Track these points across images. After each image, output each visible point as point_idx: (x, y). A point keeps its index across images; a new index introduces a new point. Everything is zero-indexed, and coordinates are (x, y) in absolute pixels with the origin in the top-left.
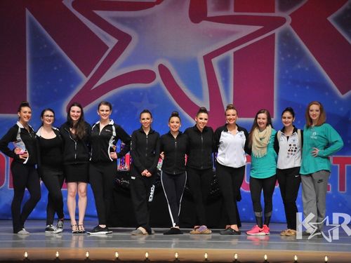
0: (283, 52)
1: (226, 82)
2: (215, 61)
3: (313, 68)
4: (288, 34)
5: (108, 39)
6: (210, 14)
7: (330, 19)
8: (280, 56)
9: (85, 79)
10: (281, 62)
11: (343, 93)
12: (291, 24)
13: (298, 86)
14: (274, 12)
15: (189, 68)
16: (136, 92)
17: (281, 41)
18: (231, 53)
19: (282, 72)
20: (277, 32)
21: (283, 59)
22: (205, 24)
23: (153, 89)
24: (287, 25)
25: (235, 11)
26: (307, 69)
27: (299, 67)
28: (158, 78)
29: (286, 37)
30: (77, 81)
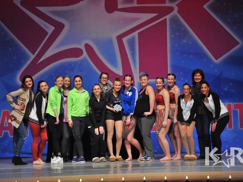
0: (173, 31)
1: (133, 55)
2: (125, 40)
3: (194, 42)
4: (176, 19)
5: (47, 27)
6: (120, 6)
7: (205, 7)
8: (171, 34)
9: (32, 57)
10: (171, 39)
11: (217, 59)
12: (178, 12)
13: (184, 55)
14: (165, 3)
15: (106, 45)
16: (70, 64)
17: (171, 24)
18: (136, 34)
19: (172, 46)
20: (168, 17)
21: (173, 36)
22: (116, 14)
23: (82, 61)
24: (175, 12)
25: (138, 4)
26: (190, 43)
27: (185, 41)
28: (85, 54)
29: (174, 20)
30: (26, 58)
